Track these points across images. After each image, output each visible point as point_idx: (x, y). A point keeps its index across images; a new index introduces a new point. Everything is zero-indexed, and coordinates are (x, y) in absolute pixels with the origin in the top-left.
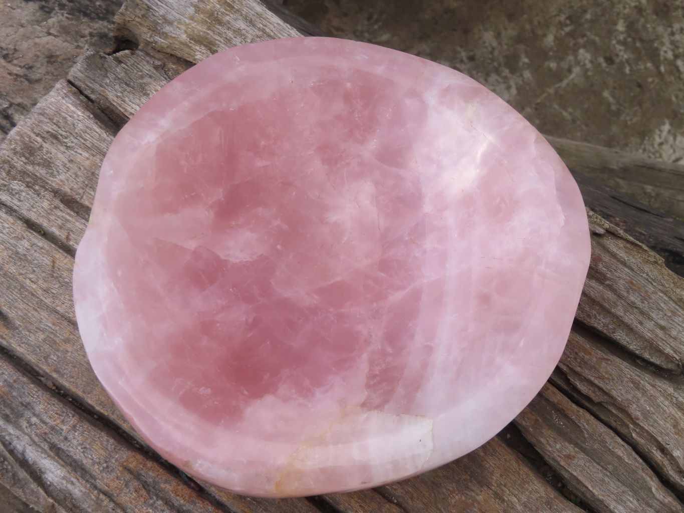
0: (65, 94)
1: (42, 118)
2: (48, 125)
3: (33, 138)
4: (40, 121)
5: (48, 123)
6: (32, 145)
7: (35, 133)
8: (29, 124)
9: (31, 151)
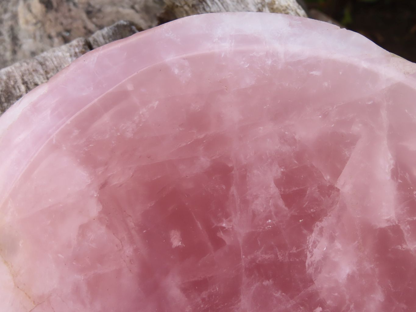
0: (76, 53)
1: (39, 68)
2: (41, 77)
3: (18, 85)
4: (36, 71)
5: (42, 75)
6: (13, 91)
7: (23, 80)
8: (23, 69)
9: (9, 96)
